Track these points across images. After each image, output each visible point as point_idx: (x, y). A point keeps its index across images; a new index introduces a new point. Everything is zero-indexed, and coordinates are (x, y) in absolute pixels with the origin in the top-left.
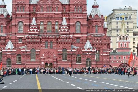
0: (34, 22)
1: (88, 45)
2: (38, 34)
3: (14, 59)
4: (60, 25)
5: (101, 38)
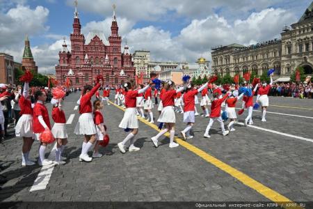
0: (86, 57)
2: (90, 65)
3: (74, 81)
4: (104, 60)
5: (130, 68)
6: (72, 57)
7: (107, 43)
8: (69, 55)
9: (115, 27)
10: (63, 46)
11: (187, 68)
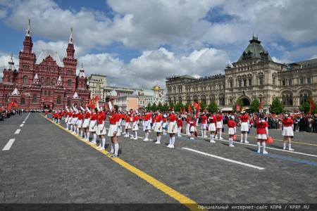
0: (36, 77)
1: (76, 95)
2: (40, 86)
3: (19, 102)
4: (57, 81)
5: (85, 92)
6: (19, 76)
7: (61, 64)
8: (15, 73)
9: (71, 50)
10: (10, 63)
11: (143, 94)
